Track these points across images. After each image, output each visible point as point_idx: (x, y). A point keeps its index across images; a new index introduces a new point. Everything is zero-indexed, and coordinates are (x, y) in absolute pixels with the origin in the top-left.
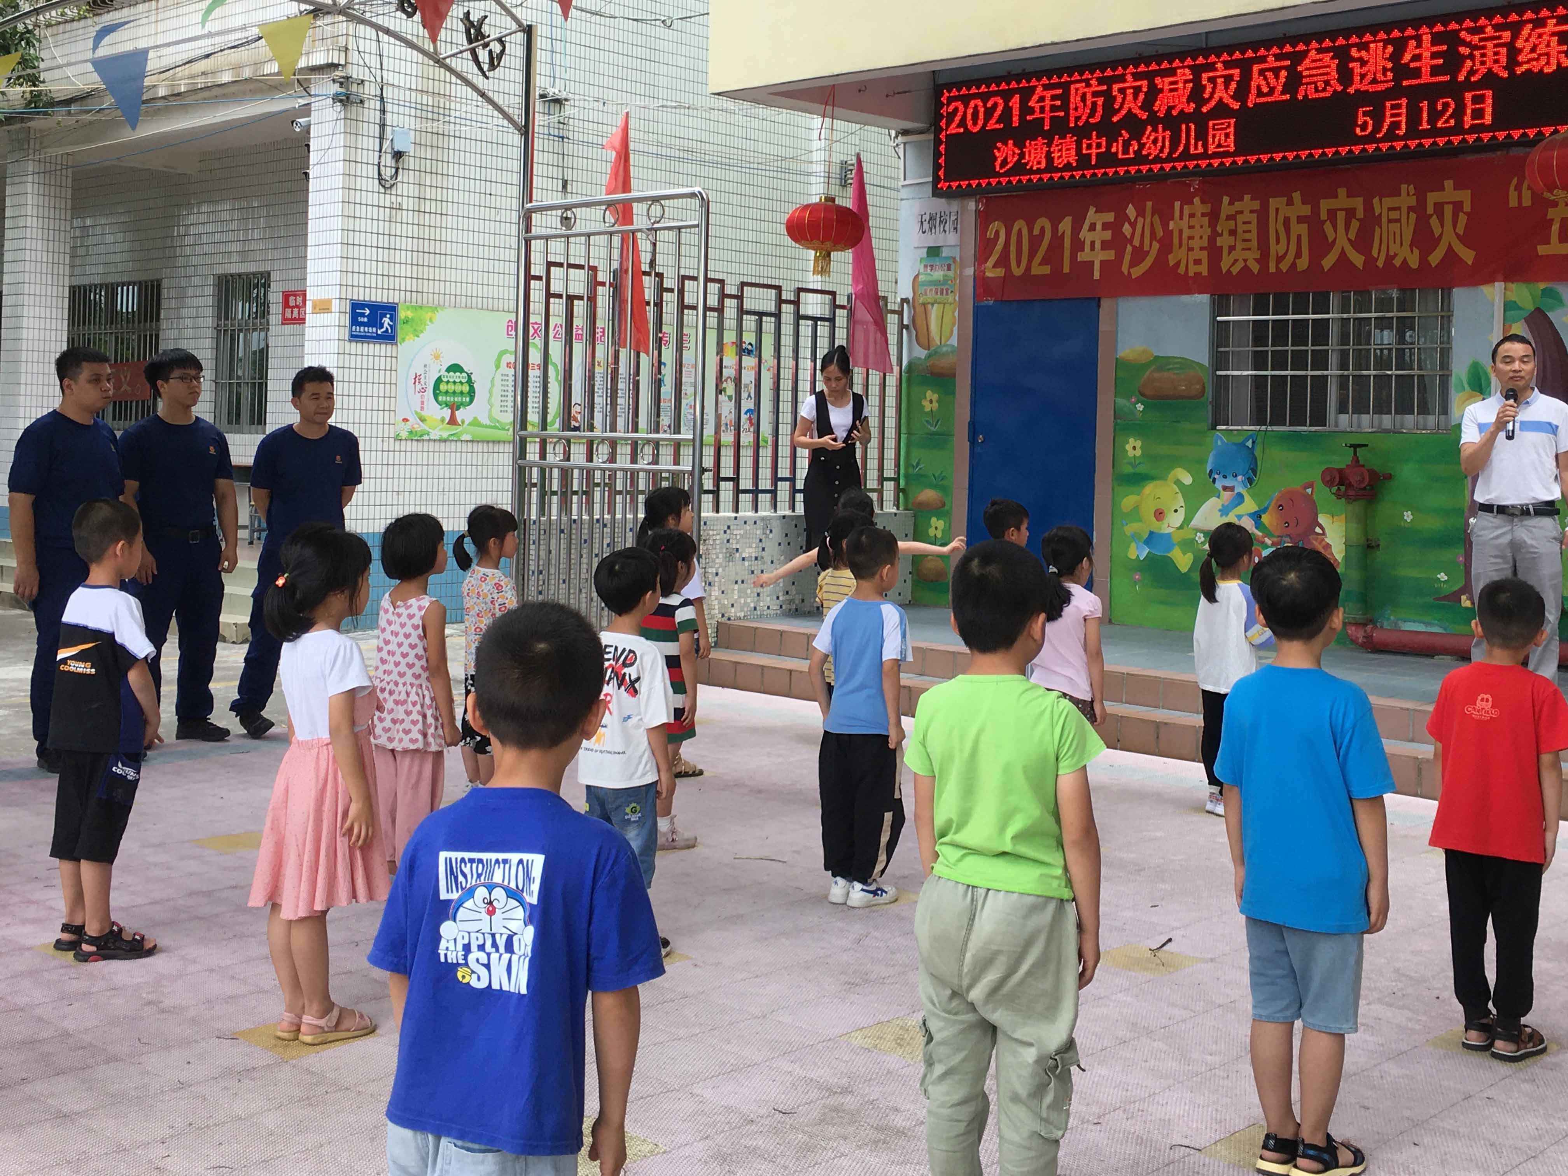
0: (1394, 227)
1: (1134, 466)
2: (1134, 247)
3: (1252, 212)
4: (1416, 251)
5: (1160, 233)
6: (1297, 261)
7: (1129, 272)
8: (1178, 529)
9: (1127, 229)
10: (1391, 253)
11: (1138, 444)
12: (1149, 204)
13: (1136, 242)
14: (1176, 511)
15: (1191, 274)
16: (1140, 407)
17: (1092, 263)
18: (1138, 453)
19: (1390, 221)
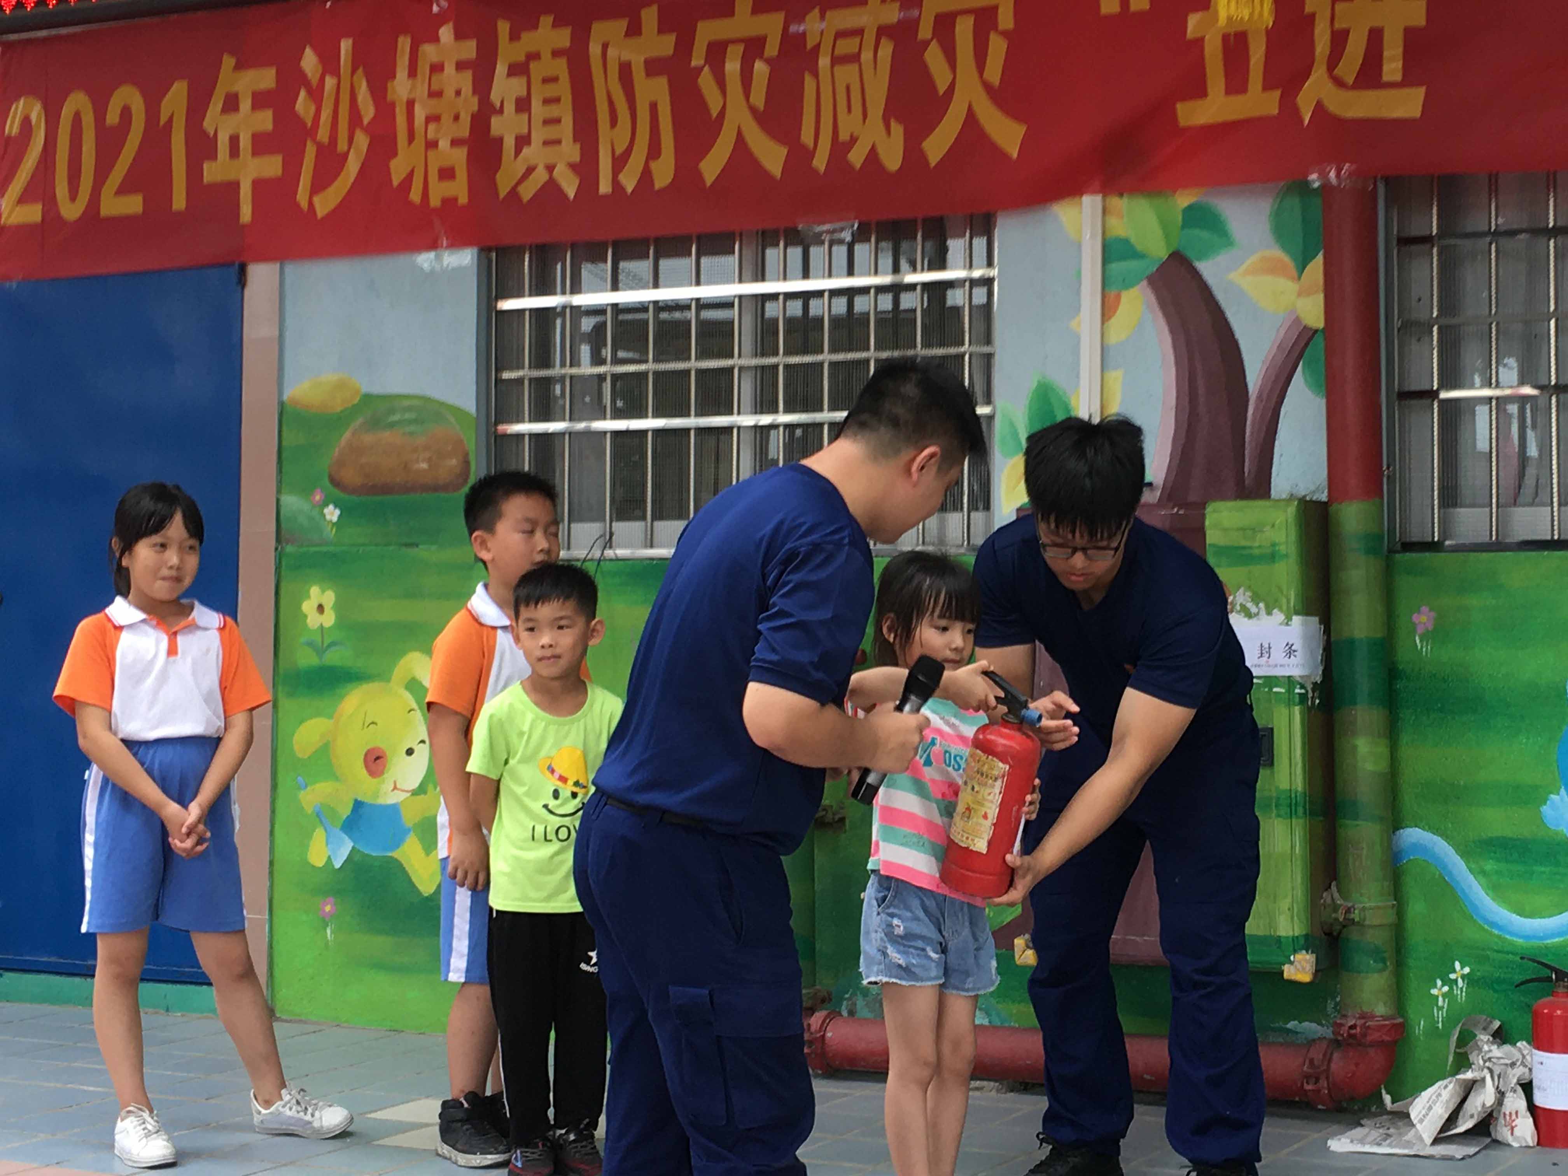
0: (847, 74)
1: (320, 651)
2: (320, 148)
3: (556, 54)
4: (897, 130)
5: (368, 112)
6: (653, 165)
7: (311, 204)
8: (415, 793)
9: (303, 104)
10: (844, 136)
11: (329, 598)
12: (346, 46)
13: (323, 134)
14: (410, 752)
15: (435, 201)
16: (332, 513)
17: (233, 187)
18: (329, 619)
19: (836, 60)
